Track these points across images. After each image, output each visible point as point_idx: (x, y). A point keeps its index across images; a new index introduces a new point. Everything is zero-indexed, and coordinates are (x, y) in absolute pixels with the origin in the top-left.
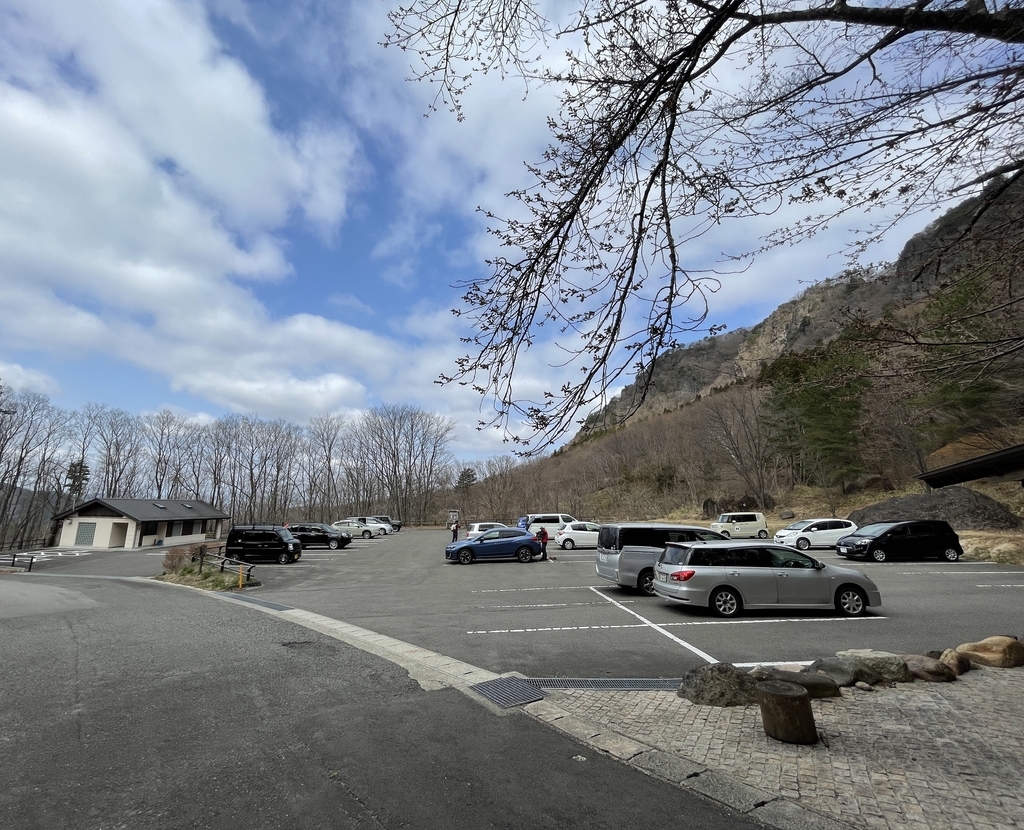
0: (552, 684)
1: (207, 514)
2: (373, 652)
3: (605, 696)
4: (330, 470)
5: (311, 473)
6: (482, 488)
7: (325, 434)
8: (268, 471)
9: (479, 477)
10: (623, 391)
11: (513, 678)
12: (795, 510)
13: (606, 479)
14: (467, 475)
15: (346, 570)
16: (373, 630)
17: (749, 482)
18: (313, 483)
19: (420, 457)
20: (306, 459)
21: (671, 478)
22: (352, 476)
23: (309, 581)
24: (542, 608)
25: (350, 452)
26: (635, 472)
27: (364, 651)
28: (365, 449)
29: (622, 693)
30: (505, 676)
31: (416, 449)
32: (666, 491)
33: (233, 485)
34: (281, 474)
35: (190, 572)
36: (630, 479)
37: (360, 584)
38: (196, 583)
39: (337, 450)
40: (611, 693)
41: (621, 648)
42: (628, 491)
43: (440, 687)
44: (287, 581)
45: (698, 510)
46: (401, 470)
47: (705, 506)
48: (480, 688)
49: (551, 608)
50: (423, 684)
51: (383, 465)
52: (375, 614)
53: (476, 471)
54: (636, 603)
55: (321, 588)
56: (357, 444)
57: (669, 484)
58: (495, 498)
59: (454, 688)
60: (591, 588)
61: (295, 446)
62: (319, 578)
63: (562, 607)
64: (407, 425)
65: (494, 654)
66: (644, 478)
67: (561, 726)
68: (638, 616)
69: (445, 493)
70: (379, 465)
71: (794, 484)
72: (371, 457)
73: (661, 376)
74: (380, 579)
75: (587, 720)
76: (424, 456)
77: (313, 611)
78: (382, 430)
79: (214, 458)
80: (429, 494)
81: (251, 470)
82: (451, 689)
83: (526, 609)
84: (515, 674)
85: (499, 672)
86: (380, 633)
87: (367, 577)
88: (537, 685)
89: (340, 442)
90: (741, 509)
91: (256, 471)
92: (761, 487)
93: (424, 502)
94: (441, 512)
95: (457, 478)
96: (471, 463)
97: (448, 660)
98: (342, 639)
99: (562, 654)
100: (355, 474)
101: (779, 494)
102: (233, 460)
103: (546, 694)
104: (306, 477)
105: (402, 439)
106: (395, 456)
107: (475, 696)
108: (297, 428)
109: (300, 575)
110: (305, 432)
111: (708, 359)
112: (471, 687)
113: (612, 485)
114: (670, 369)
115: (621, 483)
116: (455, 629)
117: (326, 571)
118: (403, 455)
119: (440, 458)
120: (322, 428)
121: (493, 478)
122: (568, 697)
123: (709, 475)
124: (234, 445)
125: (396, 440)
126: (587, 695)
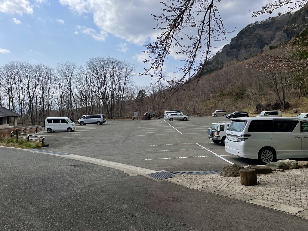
0: (176, 173)
1: (9, 114)
2: (109, 167)
3: (194, 176)
4: (71, 91)
5: (61, 93)
6: (149, 100)
7: (67, 72)
8: (37, 92)
9: (148, 94)
10: (223, 48)
11: (163, 172)
12: (298, 109)
13: (211, 95)
14: (142, 93)
15: (88, 139)
16: (107, 160)
17: (279, 96)
18: (62, 98)
19: (118, 85)
20: (58, 86)
21: (243, 94)
22: (82, 94)
23: (71, 144)
24: (175, 151)
25: (81, 82)
26: (225, 91)
27: (105, 167)
28: (88, 80)
29: (201, 175)
30: (160, 171)
31: (115, 80)
32: (239, 100)
33: (20, 99)
34: (44, 94)
35: (12, 141)
36: (223, 95)
37: (96, 144)
38: (17, 146)
39: (74, 81)
40: (197, 175)
41: (204, 163)
42: (222, 101)
43: (137, 175)
44: (61, 144)
45: (253, 109)
46: (108, 91)
47: (257, 108)
48: (151, 175)
49: (179, 151)
50: (130, 175)
51: (99, 88)
52: (106, 155)
53: (146, 91)
54: (214, 149)
55: (78, 146)
56: (84, 78)
57: (241, 97)
58: (155, 104)
59: (142, 175)
60: (197, 144)
61: (51, 78)
62: (76, 142)
63: (184, 151)
64: (110, 68)
65: (156, 166)
66: (230, 94)
67: (178, 183)
68: (213, 153)
69: (131, 102)
70: (97, 88)
71: (300, 96)
72: (92, 84)
73: (244, 39)
74: (105, 142)
75: (187, 182)
76: (119, 84)
77: (78, 155)
78: (97, 71)
79: (7, 85)
80: (123, 103)
81: (29, 91)
82: (140, 175)
83: (169, 152)
84: (164, 171)
85: (158, 171)
86: (110, 161)
87: (99, 142)
88: (171, 174)
89: (75, 76)
90: (273, 109)
91: (31, 92)
92: (284, 98)
93: (120, 107)
94: (130, 112)
95: (137, 95)
96: (144, 87)
97: (138, 168)
98: (95, 163)
99: (181, 165)
100: (84, 93)
101: (292, 101)
102: (18, 86)
103: (174, 176)
104: (59, 95)
105: (108, 75)
106: (105, 84)
107: (150, 177)
108: (51, 69)
109: (67, 142)
110: (55, 71)
111: (269, 30)
112: (148, 175)
113: (214, 97)
114: (249, 36)
115: (218, 96)
116: (140, 159)
117: (78, 140)
118: (109, 83)
119: (128, 85)
120: (65, 69)
121: (155, 94)
122: (182, 176)
123: (261, 93)
124: (17, 78)
125: (105, 75)
126: (188, 176)
